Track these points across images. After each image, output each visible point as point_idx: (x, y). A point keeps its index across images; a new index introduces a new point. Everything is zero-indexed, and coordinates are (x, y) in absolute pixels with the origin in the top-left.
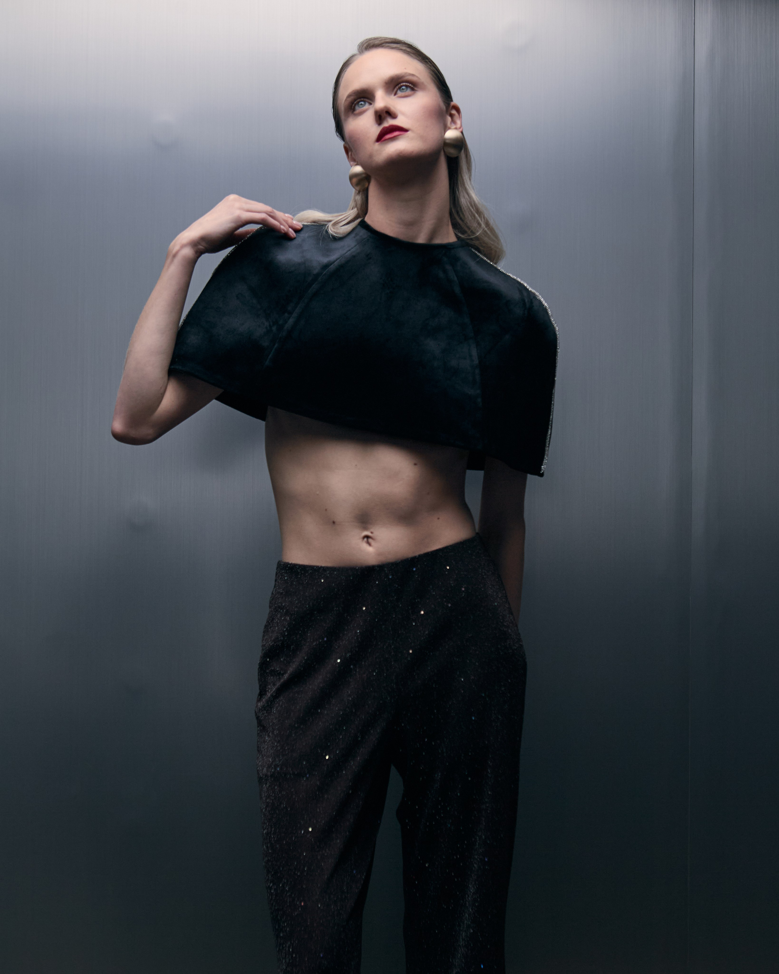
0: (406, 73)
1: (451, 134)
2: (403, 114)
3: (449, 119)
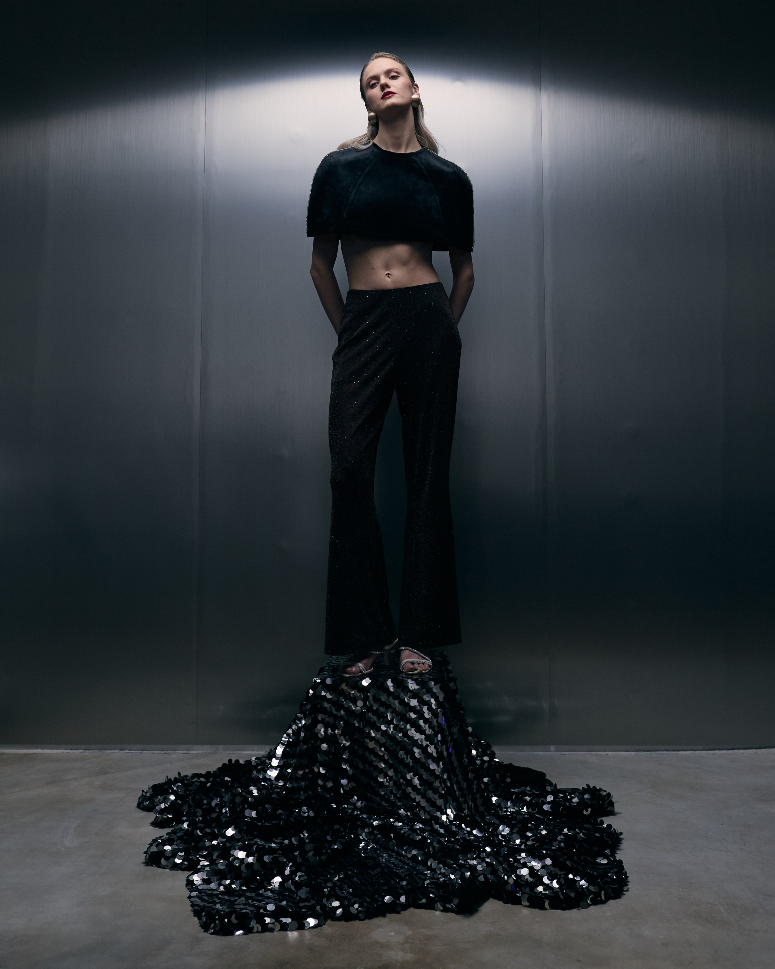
0: (394, 68)
1: (415, 96)
2: (393, 86)
3: (414, 90)
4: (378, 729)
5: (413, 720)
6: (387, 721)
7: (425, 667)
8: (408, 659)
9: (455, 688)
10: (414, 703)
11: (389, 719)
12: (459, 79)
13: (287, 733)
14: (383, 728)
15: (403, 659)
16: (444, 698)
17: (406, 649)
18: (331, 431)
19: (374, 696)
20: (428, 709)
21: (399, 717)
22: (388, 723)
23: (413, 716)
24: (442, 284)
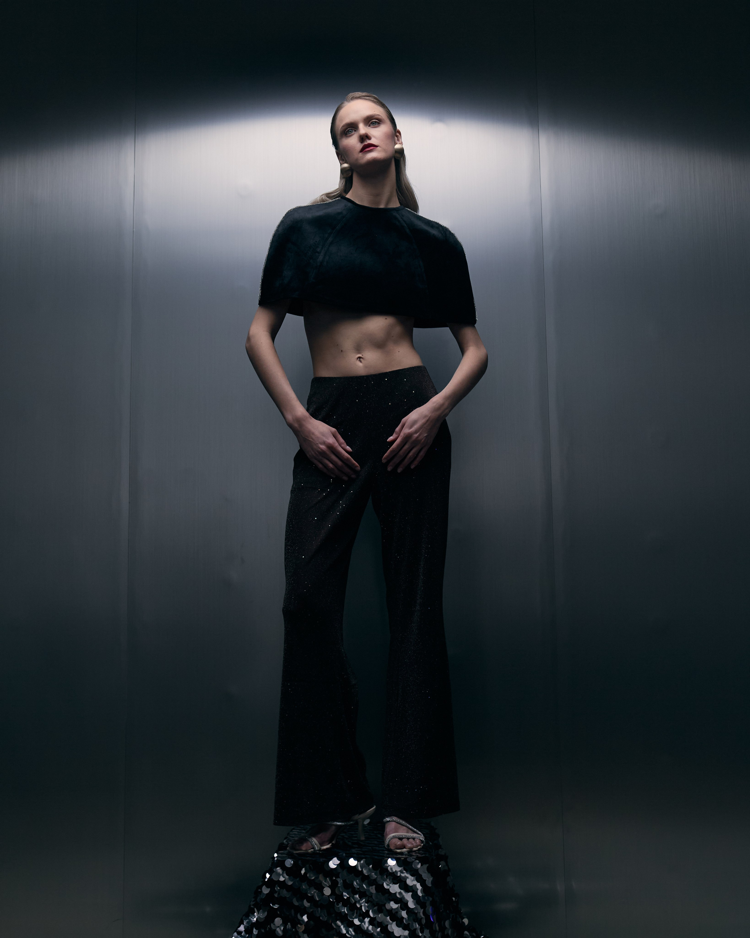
4: (350, 924)
5: (393, 912)
6: (362, 913)
7: (416, 843)
8: (396, 833)
9: (446, 868)
10: (395, 889)
11: (364, 911)
12: (440, 120)
13: (237, 930)
14: (357, 922)
15: (388, 833)
16: (433, 882)
17: (391, 821)
18: (287, 547)
19: (344, 881)
20: (413, 897)
21: (376, 908)
22: (363, 916)
23: (393, 905)
24: (425, 368)
